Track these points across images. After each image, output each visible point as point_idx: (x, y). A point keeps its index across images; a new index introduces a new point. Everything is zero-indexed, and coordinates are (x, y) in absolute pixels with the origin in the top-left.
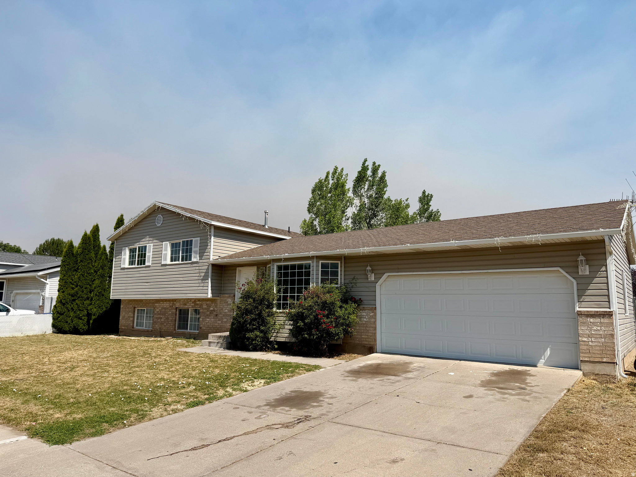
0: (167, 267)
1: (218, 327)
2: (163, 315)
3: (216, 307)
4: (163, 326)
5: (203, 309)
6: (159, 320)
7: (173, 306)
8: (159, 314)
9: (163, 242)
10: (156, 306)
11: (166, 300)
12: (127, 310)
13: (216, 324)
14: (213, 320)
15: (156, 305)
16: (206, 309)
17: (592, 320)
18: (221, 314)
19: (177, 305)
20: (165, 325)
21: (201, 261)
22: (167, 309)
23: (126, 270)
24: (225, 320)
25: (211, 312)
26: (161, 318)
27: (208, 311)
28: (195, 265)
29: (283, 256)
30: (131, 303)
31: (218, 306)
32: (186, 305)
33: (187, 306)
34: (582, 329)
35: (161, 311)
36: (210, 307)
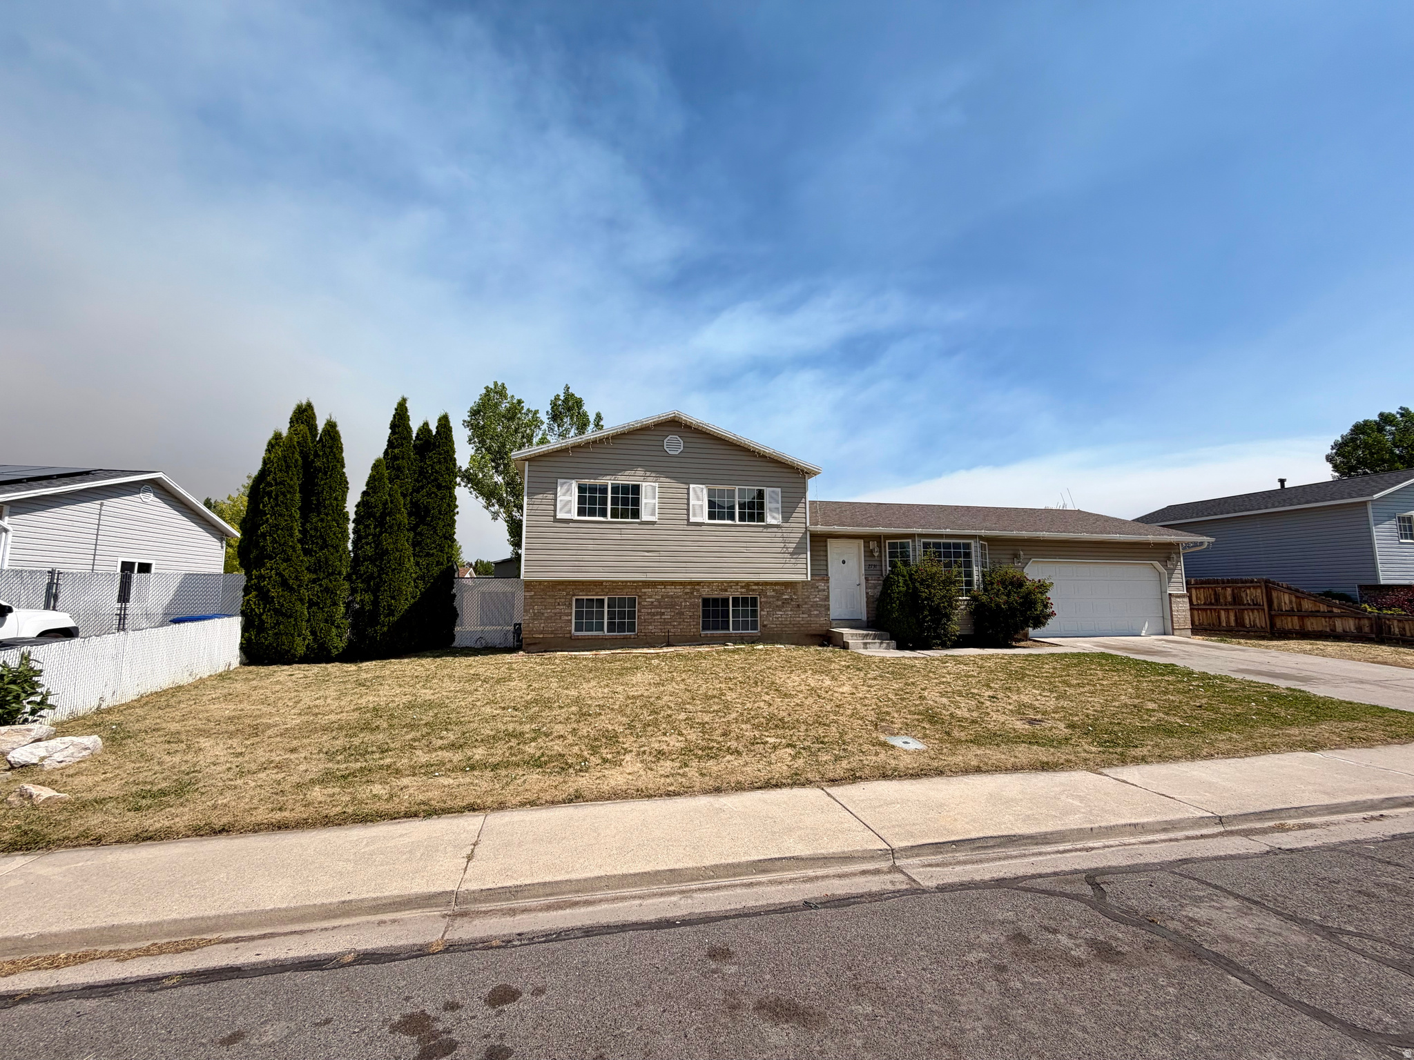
0: (704, 528)
1: (802, 622)
2: (666, 608)
3: (794, 594)
4: (669, 627)
5: (766, 596)
6: (658, 617)
7: (692, 593)
8: (656, 607)
9: (688, 484)
10: (645, 592)
11: (673, 583)
12: (550, 601)
13: (798, 619)
14: (790, 613)
15: (643, 590)
16: (772, 597)
17: (1178, 600)
18: (806, 603)
19: (705, 592)
20: (674, 625)
21: (785, 525)
22: (678, 597)
23: (571, 525)
24: (816, 612)
25: (786, 602)
26: (663, 614)
27: (778, 600)
28: (775, 530)
29: (943, 531)
30: (560, 587)
31: (800, 593)
32: (726, 591)
33: (727, 593)
34: (1174, 607)
35: (660, 602)
36: (783, 594)
